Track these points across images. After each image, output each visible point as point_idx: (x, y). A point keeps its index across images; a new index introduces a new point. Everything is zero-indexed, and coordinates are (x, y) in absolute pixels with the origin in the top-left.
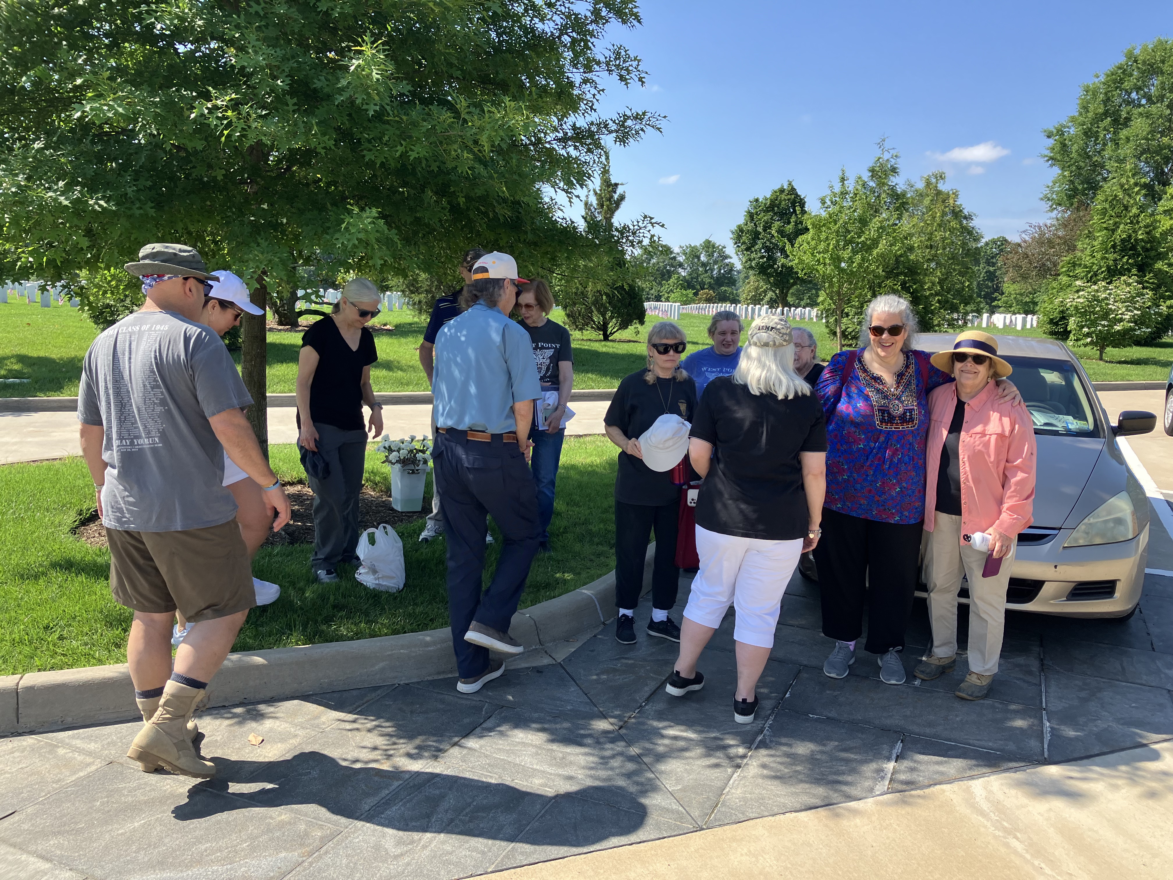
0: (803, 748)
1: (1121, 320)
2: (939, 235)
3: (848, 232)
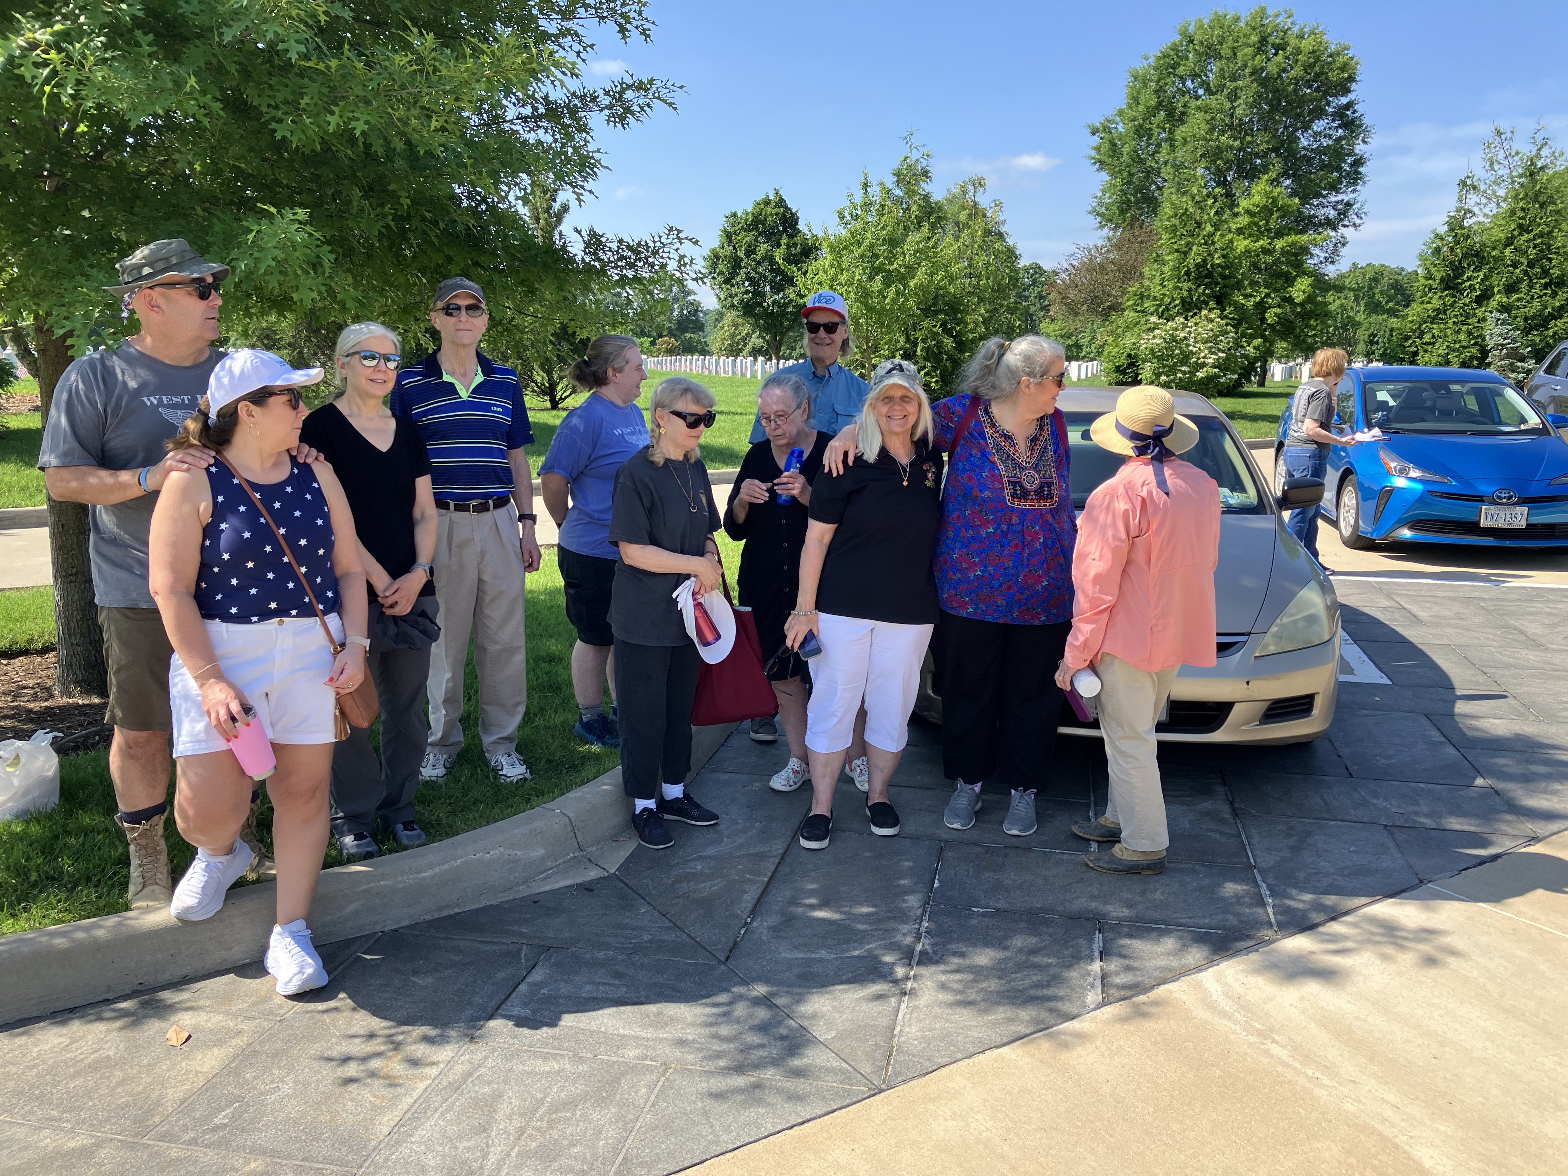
0: (984, 957)
1: (1204, 365)
2: (981, 261)
3: (876, 256)
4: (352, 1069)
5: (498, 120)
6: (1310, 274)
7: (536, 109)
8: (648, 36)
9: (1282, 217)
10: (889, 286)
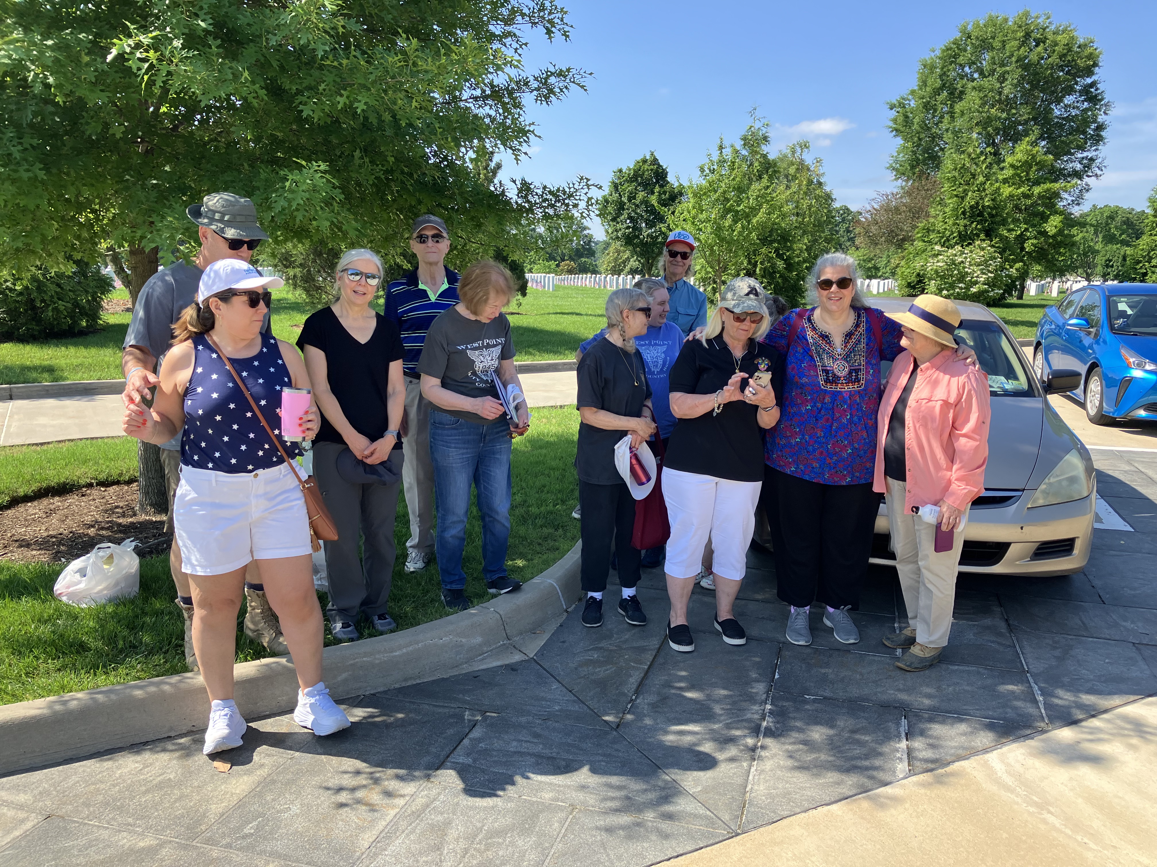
0: (818, 734)
1: (976, 283)
2: (805, 204)
3: (728, 200)
4: (344, 797)
5: (456, 99)
6: (1061, 213)
7: (484, 91)
8: (568, 36)
9: (1038, 170)
10: (736, 222)
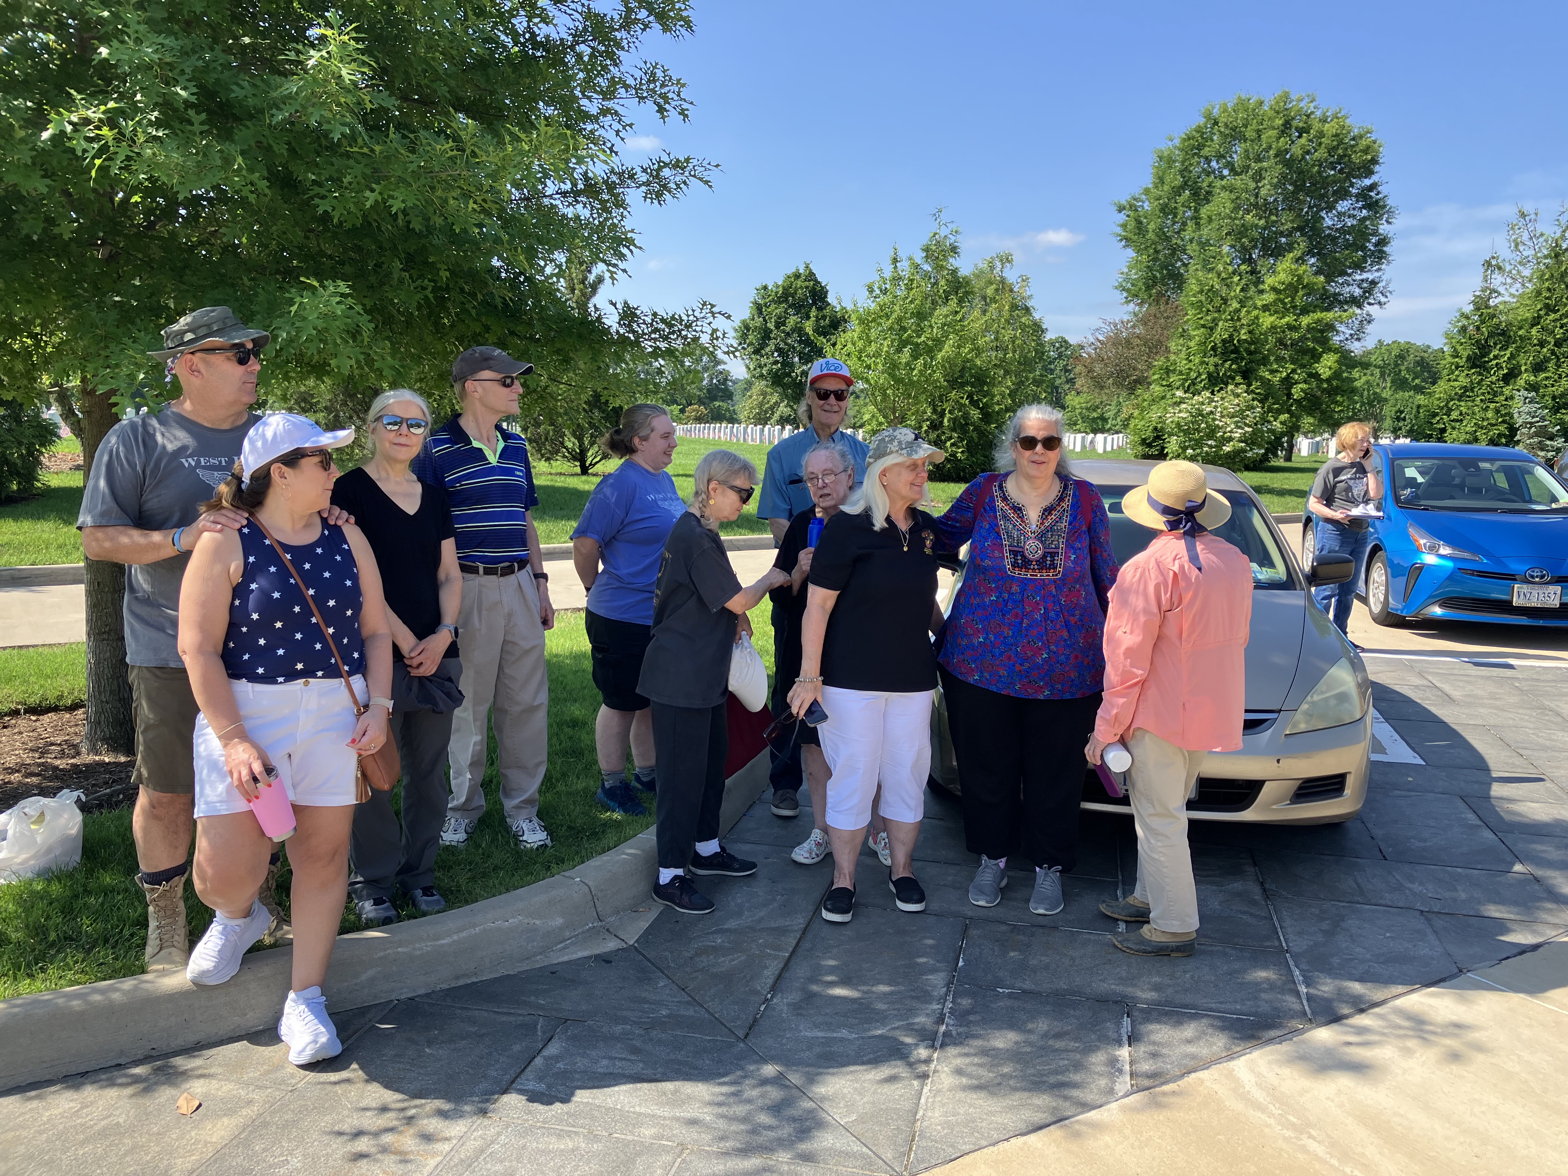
0: (1003, 1040)
1: (1230, 439)
2: (1007, 334)
3: (904, 329)
4: (363, 1145)
5: (538, 195)
6: (1336, 351)
7: (574, 184)
8: (687, 116)
9: (1308, 295)
10: (916, 359)
